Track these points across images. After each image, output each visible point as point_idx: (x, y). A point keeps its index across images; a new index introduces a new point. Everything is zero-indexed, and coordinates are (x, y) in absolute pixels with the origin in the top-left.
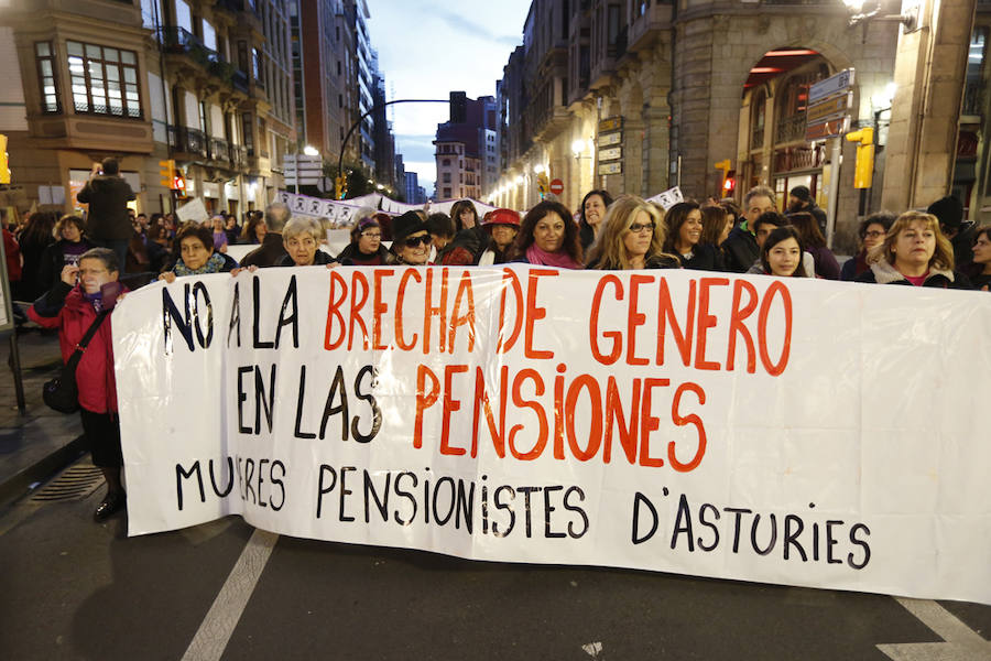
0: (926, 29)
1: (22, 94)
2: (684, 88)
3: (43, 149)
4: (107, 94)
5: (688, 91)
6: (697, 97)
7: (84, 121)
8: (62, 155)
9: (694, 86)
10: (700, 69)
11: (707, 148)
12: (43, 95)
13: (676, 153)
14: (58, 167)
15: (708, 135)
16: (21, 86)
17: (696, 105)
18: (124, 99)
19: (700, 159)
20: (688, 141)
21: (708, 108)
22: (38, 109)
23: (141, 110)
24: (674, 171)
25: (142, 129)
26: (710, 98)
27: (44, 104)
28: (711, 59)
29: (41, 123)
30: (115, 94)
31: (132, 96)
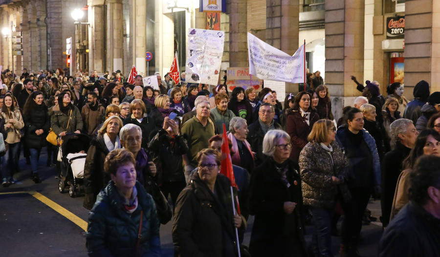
0: (92, 27)
2: (51, 18)
5: (53, 20)
6: (57, 22)
9: (55, 18)
10: (56, 11)
11: (62, 44)
13: (49, 46)
15: (62, 39)
17: (56, 26)
19: (59, 49)
20: (54, 41)
21: (61, 28)
24: (49, 53)
26: (61, 23)
28: (61, 7)
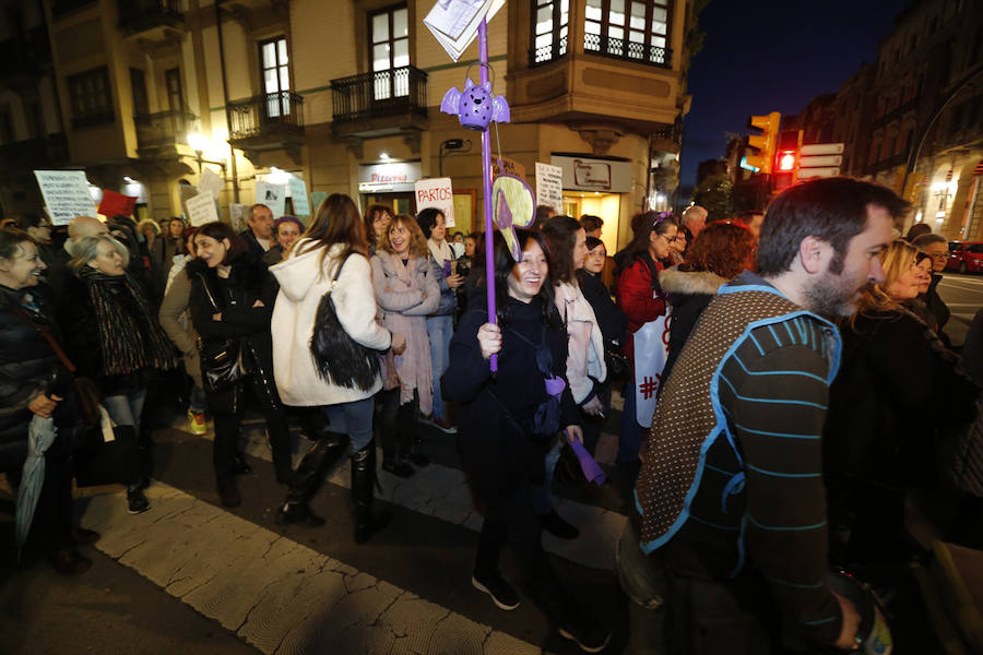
1: (505, 40)
3: (523, 123)
4: (627, 21)
7: (595, 66)
8: (547, 132)
12: (533, 36)
14: (537, 151)
16: (505, 28)
18: (648, 33)
22: (525, 60)
23: (668, 50)
25: (667, 83)
27: (532, 50)
29: (524, 82)
30: (638, 23)
31: (659, 27)
